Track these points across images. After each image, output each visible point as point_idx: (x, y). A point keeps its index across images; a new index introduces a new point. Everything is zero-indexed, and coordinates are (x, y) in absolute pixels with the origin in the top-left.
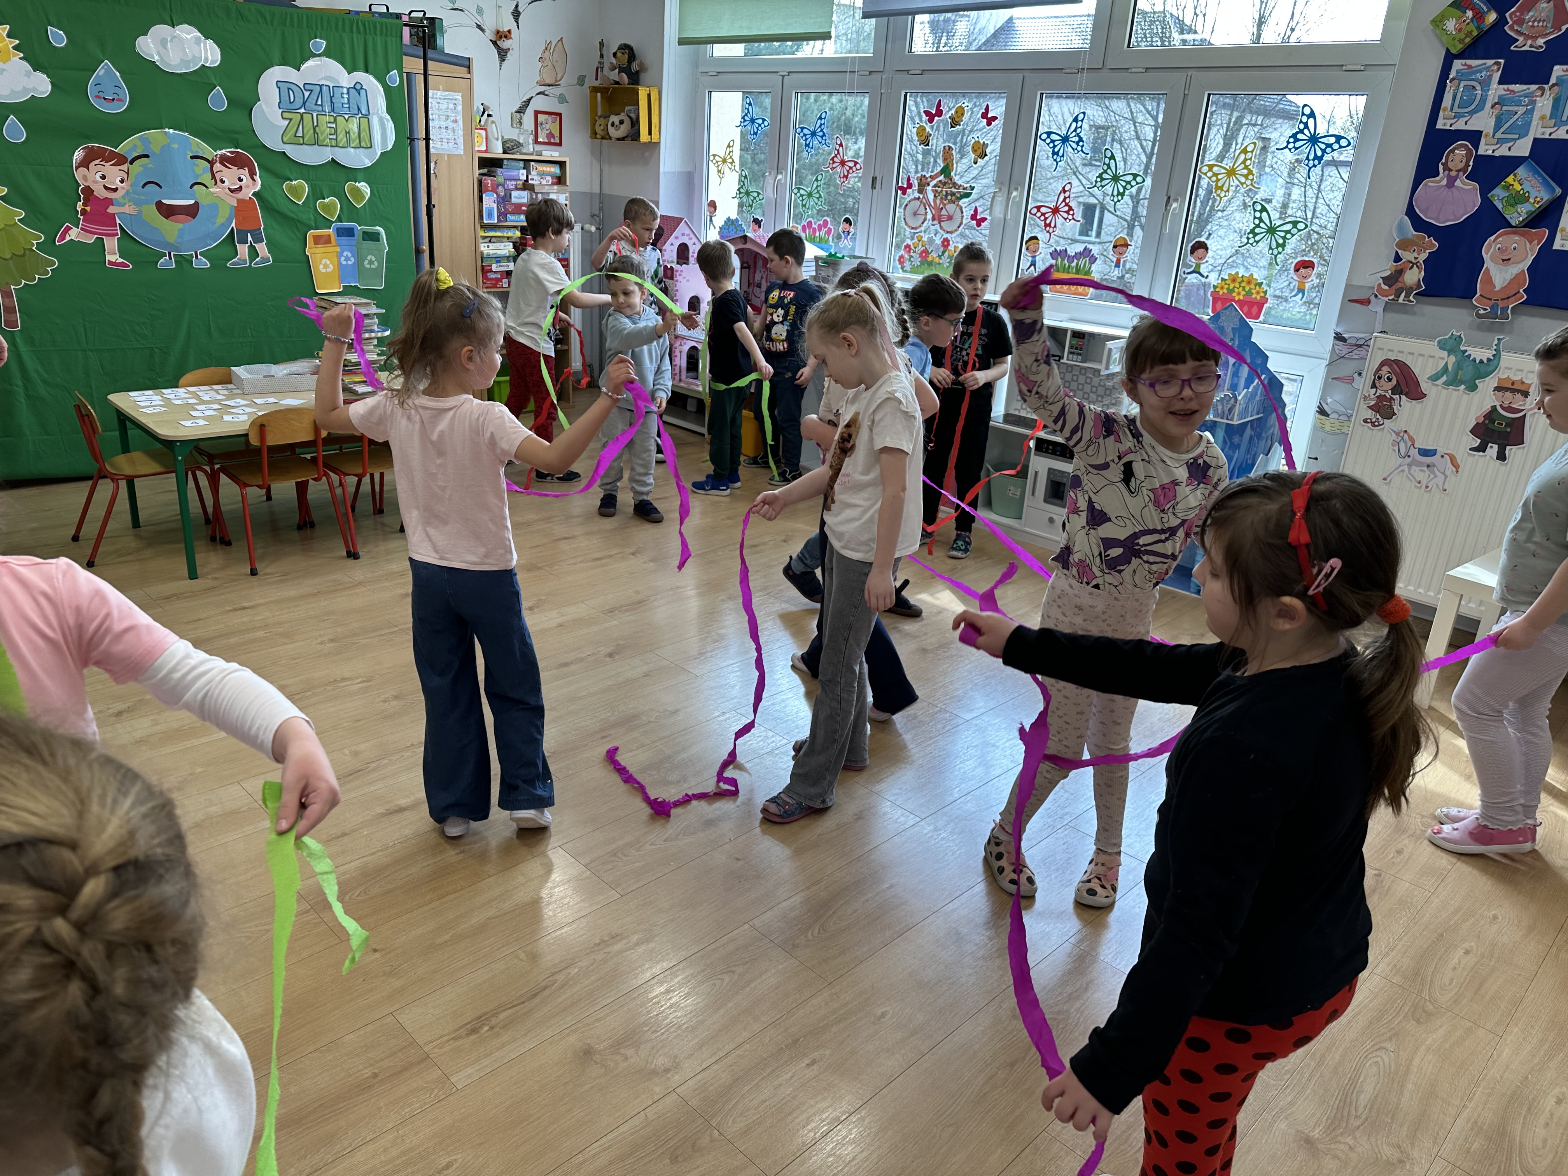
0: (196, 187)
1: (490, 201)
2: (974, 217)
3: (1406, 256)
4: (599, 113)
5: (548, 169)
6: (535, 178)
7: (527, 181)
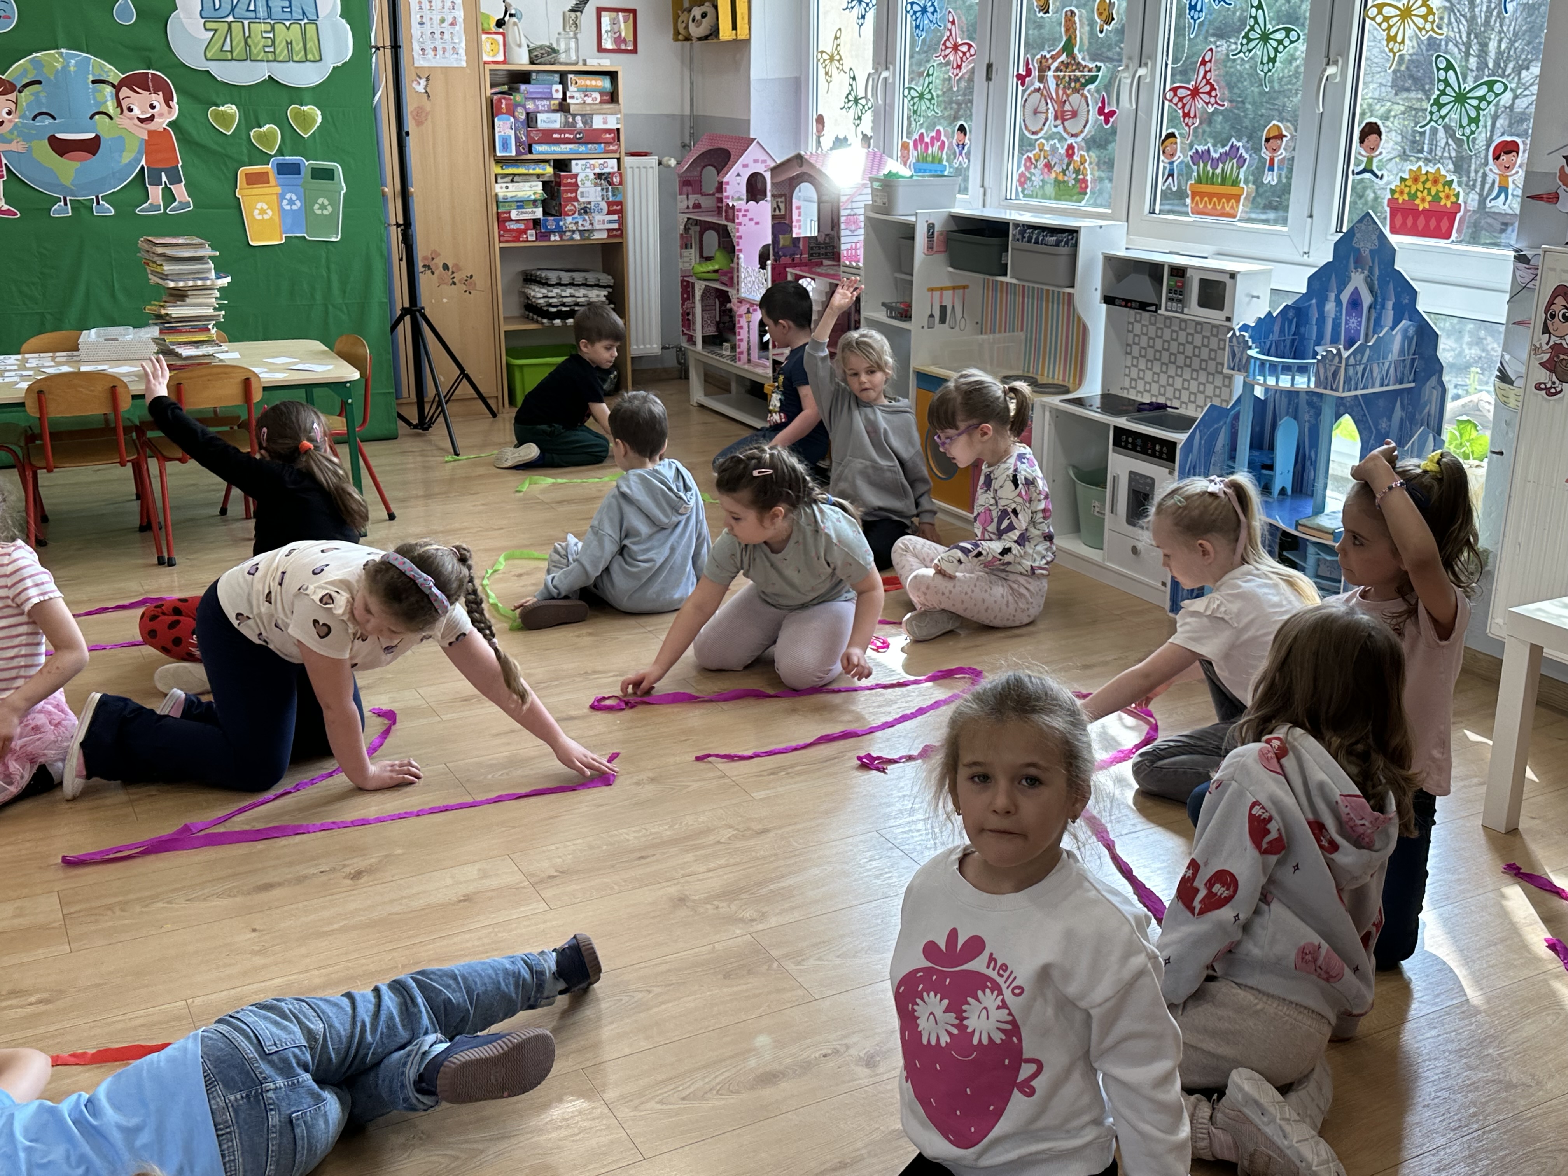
0: (97, 117)
1: (505, 127)
2: (1101, 111)
5: (594, 83)
6: (577, 95)
7: (564, 98)
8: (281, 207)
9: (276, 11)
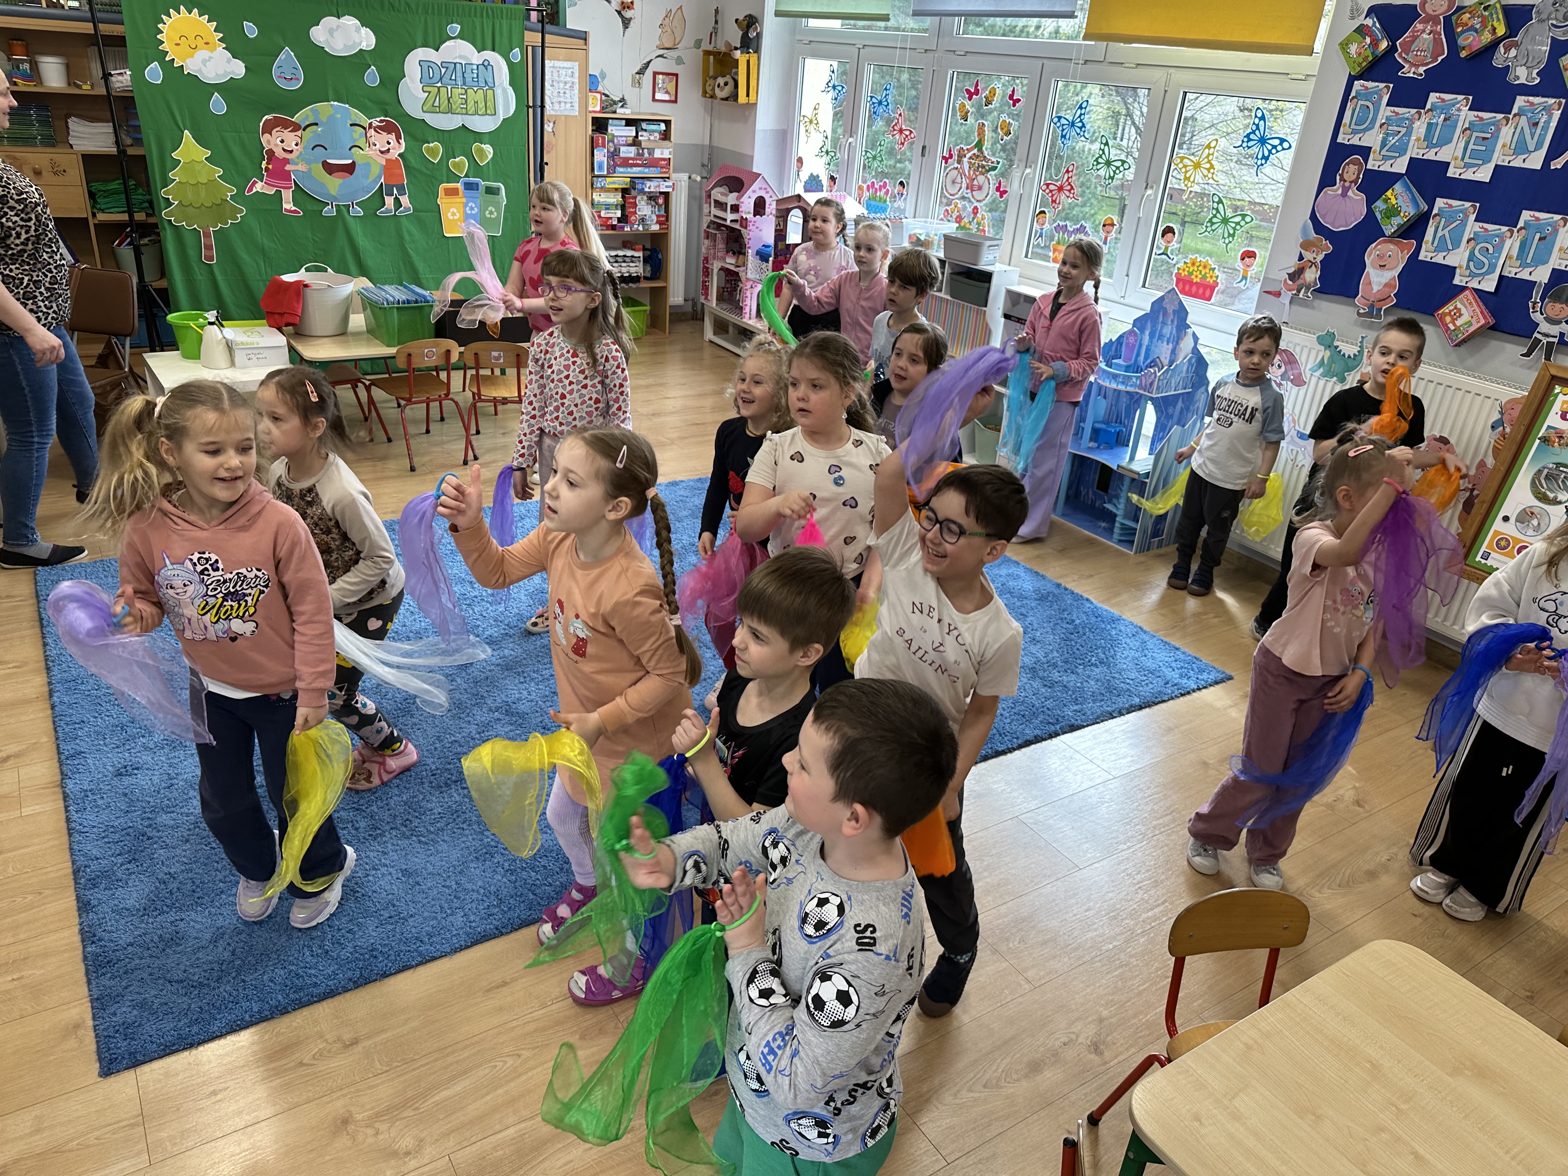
0: (353, 149)
1: (601, 156)
2: (998, 189)
3: (1308, 256)
4: (711, 74)
5: (655, 127)
6: (644, 135)
7: (637, 137)
8: (465, 212)
9: (468, 80)
